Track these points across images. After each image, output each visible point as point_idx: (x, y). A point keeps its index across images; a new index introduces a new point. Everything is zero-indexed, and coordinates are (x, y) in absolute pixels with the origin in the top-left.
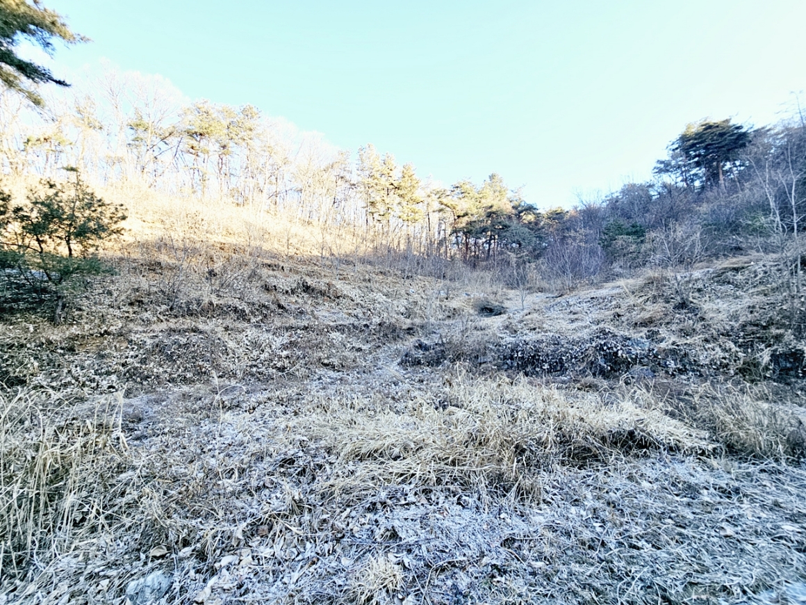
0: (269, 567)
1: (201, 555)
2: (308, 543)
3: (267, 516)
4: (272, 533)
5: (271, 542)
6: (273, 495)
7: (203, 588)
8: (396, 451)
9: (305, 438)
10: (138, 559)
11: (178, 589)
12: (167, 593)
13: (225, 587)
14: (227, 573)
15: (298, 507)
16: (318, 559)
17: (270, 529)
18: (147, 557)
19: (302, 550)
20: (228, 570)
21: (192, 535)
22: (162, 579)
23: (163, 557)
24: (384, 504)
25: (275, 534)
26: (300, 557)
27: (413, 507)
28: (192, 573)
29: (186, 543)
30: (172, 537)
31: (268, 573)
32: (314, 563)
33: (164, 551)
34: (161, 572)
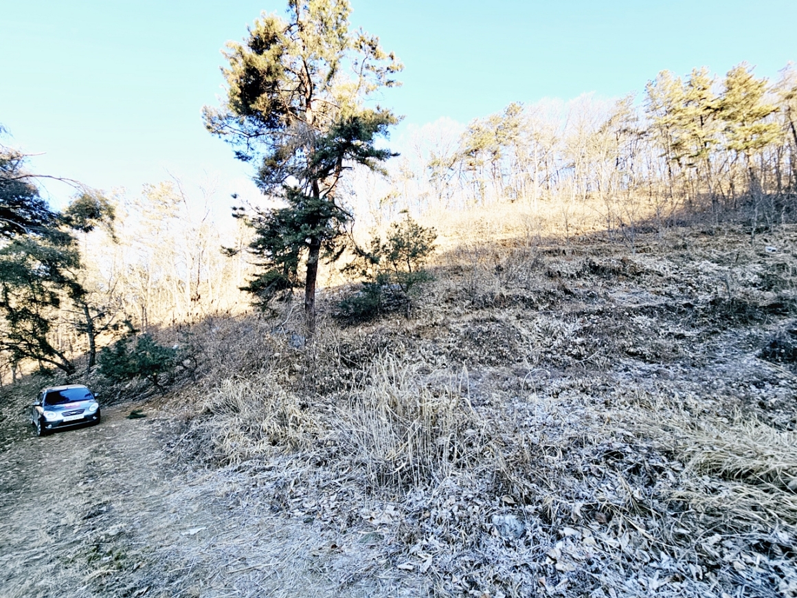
0: (618, 557)
1: (545, 517)
2: (662, 554)
3: (604, 504)
4: (611, 524)
5: (613, 532)
6: (603, 485)
7: (553, 547)
9: (630, 434)
10: (494, 499)
11: (531, 537)
12: (522, 536)
13: (574, 556)
14: (572, 544)
15: (641, 508)
16: (683, 578)
17: (609, 519)
18: (501, 501)
19: (655, 557)
20: (572, 540)
21: (532, 496)
22: (516, 522)
23: (512, 505)
24: (786, 549)
25: (616, 527)
26: (654, 564)
28: (540, 529)
29: (528, 502)
30: (516, 492)
31: (618, 564)
32: (677, 580)
33: (512, 501)
34: (514, 517)
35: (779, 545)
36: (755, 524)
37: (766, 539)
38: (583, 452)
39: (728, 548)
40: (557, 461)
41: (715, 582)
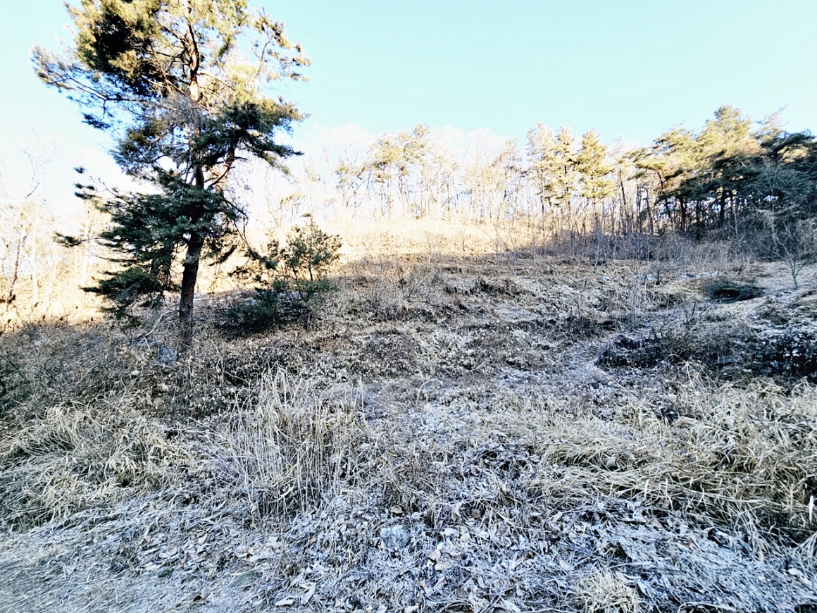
0: (487, 547)
1: (429, 522)
2: (521, 537)
3: (479, 501)
4: (484, 518)
5: (485, 525)
6: (480, 483)
7: (434, 549)
8: (611, 460)
9: (503, 434)
10: (384, 512)
11: (415, 544)
12: (407, 545)
13: (452, 554)
14: (451, 543)
15: (507, 500)
16: (534, 554)
17: (483, 513)
18: (390, 512)
19: (515, 541)
20: (451, 540)
21: (419, 503)
22: (402, 532)
23: (400, 515)
24: (602, 515)
25: (487, 520)
26: (514, 547)
27: (642, 528)
28: (424, 534)
29: (415, 509)
30: (405, 501)
31: (487, 553)
32: (529, 557)
33: (400, 511)
34: (401, 526)
35: (598, 513)
36: (584, 499)
37: (590, 510)
38: (465, 455)
39: (566, 523)
40: (442, 466)
41: (556, 552)
